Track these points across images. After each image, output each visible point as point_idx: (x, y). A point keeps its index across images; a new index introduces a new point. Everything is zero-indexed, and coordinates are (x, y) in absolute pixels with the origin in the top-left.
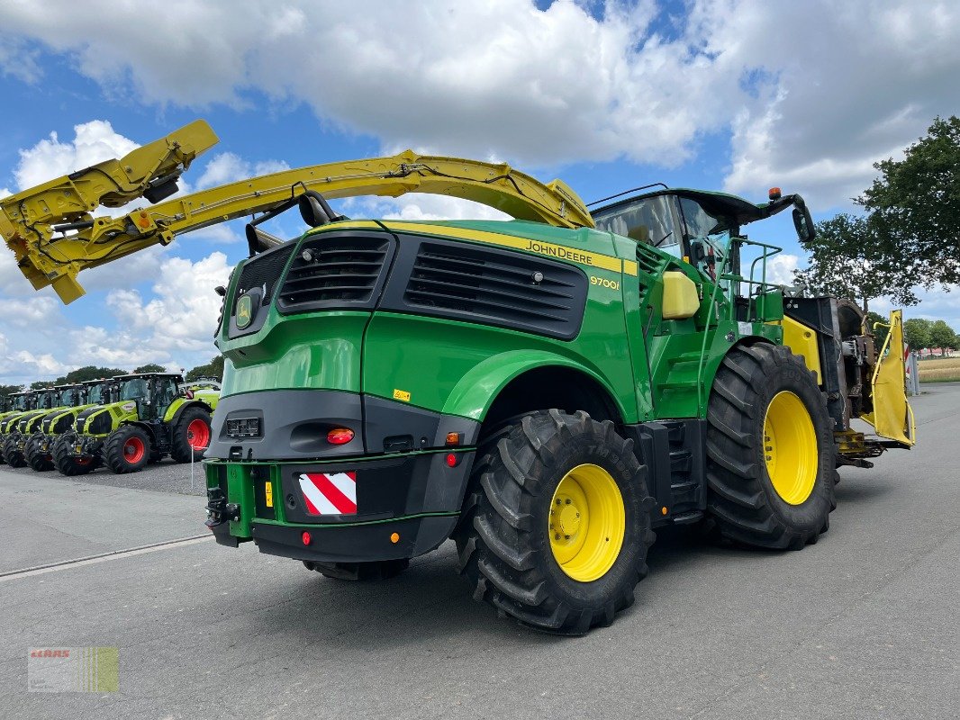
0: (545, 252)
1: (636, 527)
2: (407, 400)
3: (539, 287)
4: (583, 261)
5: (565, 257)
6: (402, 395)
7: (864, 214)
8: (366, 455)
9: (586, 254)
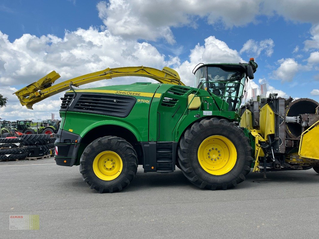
0: (121, 94)
1: (126, 169)
2: (72, 131)
3: (116, 103)
4: (136, 95)
5: (129, 95)
6: (71, 130)
8: (60, 143)
9: (138, 93)
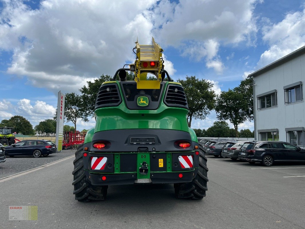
7: (81, 94)
